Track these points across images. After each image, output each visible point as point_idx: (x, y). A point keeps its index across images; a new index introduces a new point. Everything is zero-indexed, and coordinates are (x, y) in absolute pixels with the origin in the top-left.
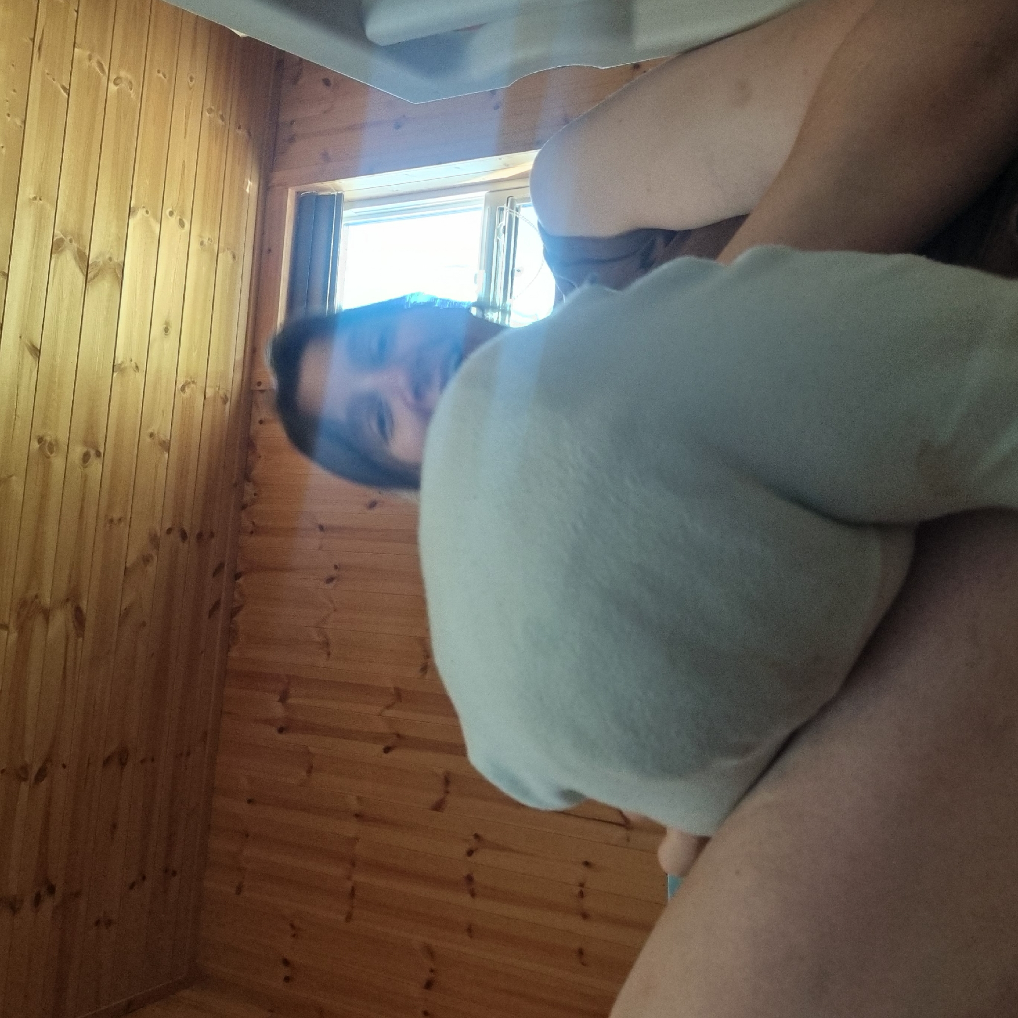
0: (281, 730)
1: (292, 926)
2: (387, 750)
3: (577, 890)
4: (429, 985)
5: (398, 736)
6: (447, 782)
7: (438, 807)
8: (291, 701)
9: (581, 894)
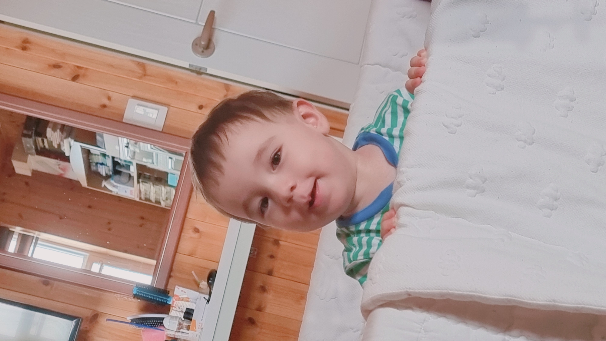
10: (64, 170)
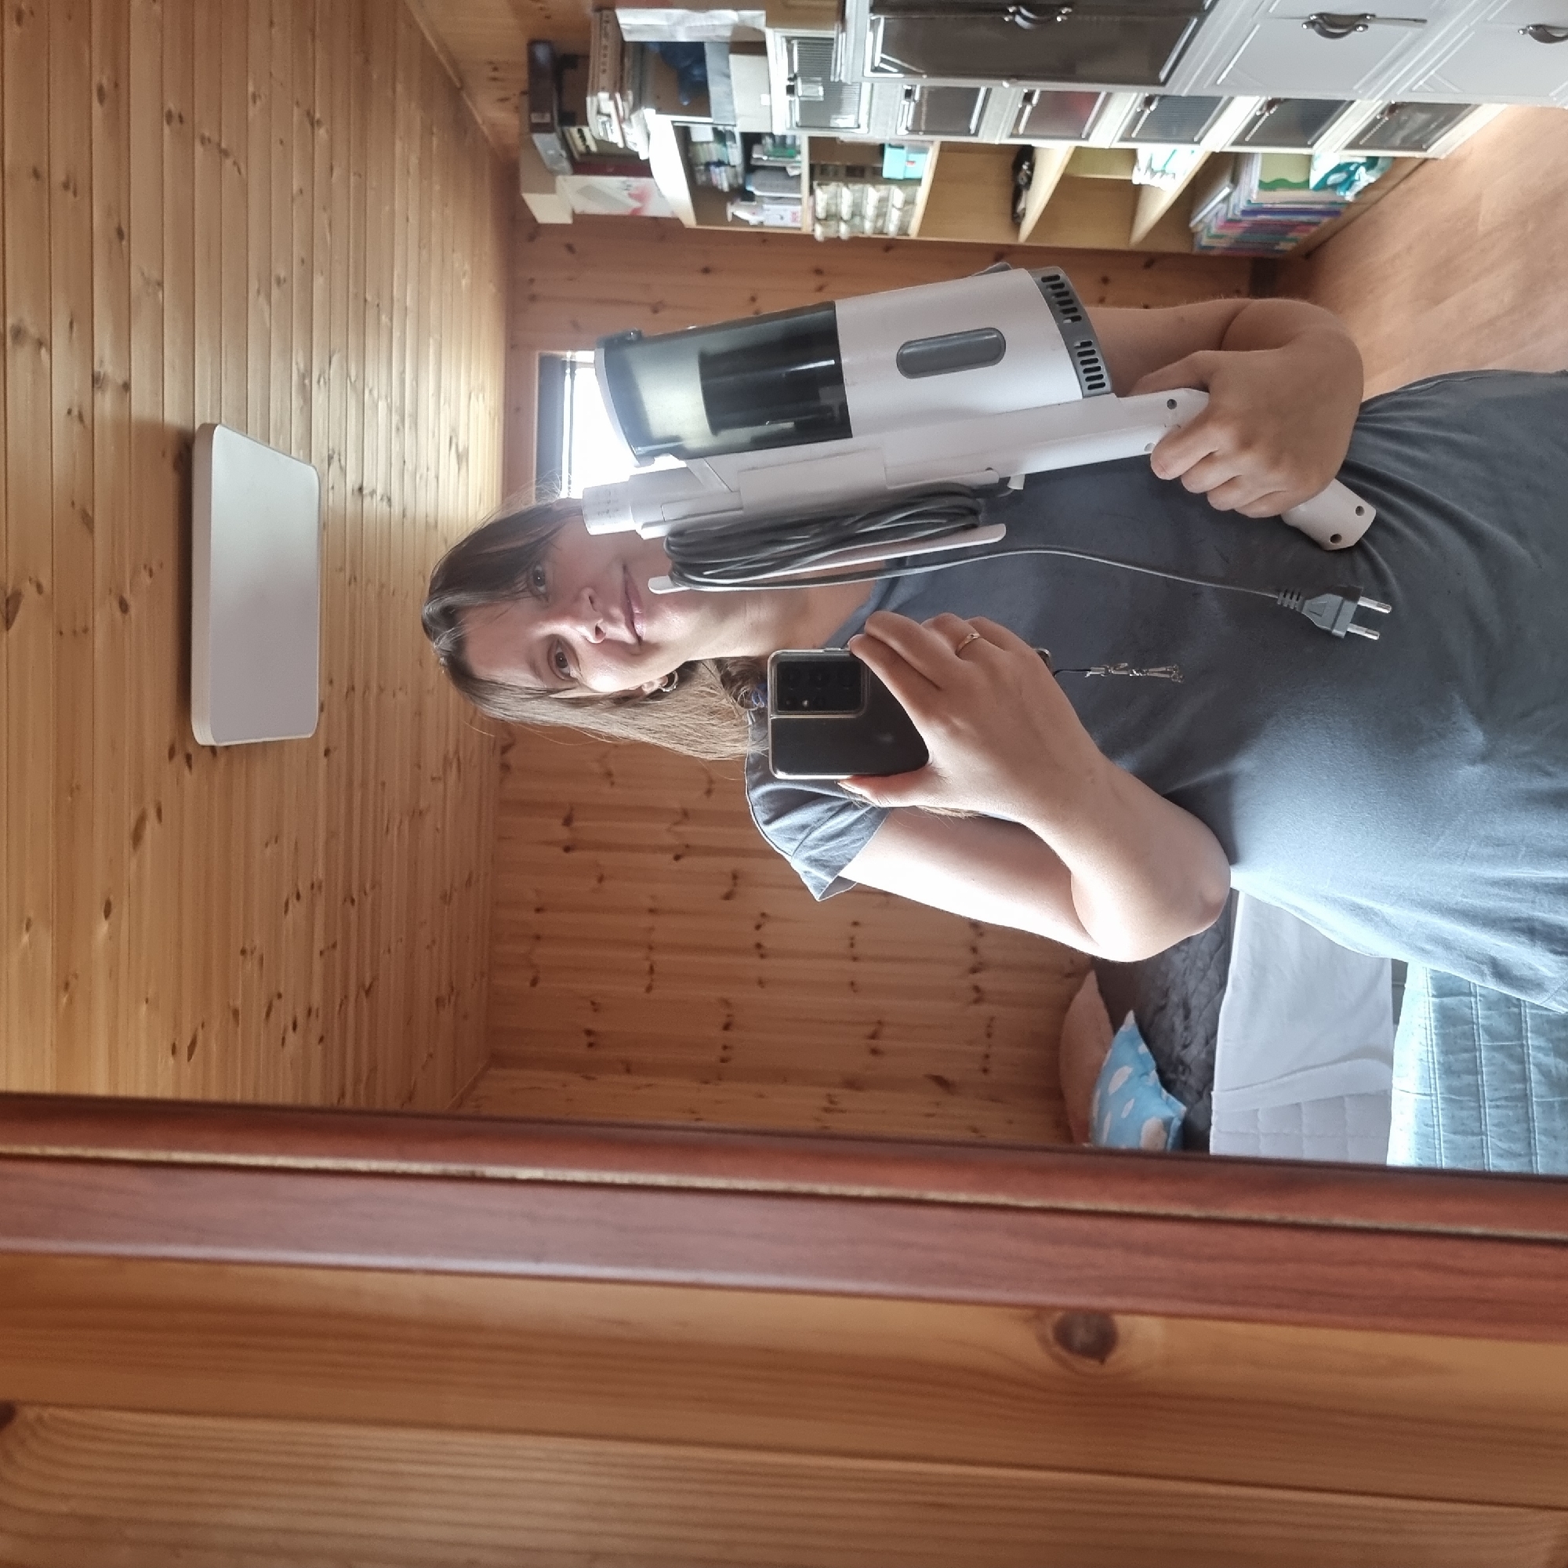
2: (677, 858)
3: (847, 942)
5: (687, 846)
6: (735, 877)
7: (728, 896)
8: (576, 824)
9: (852, 945)
10: (640, 197)
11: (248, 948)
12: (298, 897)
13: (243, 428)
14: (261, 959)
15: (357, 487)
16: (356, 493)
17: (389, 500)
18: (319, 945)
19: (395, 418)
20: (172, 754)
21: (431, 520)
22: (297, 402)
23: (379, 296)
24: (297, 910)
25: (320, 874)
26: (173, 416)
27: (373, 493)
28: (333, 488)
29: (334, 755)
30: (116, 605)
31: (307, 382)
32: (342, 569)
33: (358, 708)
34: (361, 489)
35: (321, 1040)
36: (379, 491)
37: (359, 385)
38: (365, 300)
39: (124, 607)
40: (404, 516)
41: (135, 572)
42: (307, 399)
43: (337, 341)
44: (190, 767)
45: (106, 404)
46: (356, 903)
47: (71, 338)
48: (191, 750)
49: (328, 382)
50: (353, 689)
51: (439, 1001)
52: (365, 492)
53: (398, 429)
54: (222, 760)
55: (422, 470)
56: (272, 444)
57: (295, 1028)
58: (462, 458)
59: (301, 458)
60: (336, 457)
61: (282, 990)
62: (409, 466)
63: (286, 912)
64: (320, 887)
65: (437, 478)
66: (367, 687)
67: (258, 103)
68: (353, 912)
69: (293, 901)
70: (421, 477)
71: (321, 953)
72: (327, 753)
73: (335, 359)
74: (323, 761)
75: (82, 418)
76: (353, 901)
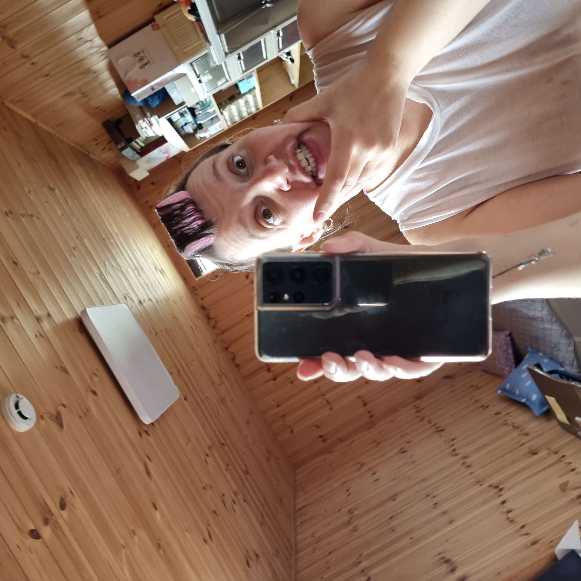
0: (274, 379)
1: (316, 426)
4: (365, 405)
8: (272, 369)
10: (167, 152)
11: (204, 486)
12: (207, 455)
13: (93, 305)
14: (210, 486)
15: (138, 302)
16: (140, 304)
17: (150, 300)
18: (224, 467)
19: (136, 272)
20: (141, 435)
21: (166, 298)
22: (104, 286)
23: (106, 234)
24: (210, 460)
25: (209, 442)
26: (70, 316)
27: (144, 300)
28: (132, 307)
29: (188, 398)
30: (92, 394)
31: (103, 277)
32: (151, 333)
33: (185, 377)
34: (140, 302)
35: (245, 501)
36: (146, 299)
37: (119, 268)
38: (103, 239)
39: (95, 393)
40: (158, 302)
41: (91, 379)
42: (107, 283)
43: (103, 257)
44: (148, 434)
45: (46, 325)
46: (225, 444)
47: (21, 310)
48: (146, 429)
49: (109, 273)
50: (179, 371)
51: (268, 459)
52: (142, 301)
53: (139, 275)
54: (157, 425)
55: (154, 284)
56: (105, 305)
57: (234, 502)
58: (162, 272)
59: (116, 303)
60: (127, 296)
61: (223, 492)
62: (149, 285)
63: (207, 464)
64: (211, 447)
65: (159, 283)
66: (183, 367)
67: (32, 193)
68: (226, 448)
69: (207, 458)
70: (155, 286)
71: (226, 470)
72: (185, 399)
73: (107, 264)
74: (186, 402)
75: (41, 335)
76: (223, 444)
